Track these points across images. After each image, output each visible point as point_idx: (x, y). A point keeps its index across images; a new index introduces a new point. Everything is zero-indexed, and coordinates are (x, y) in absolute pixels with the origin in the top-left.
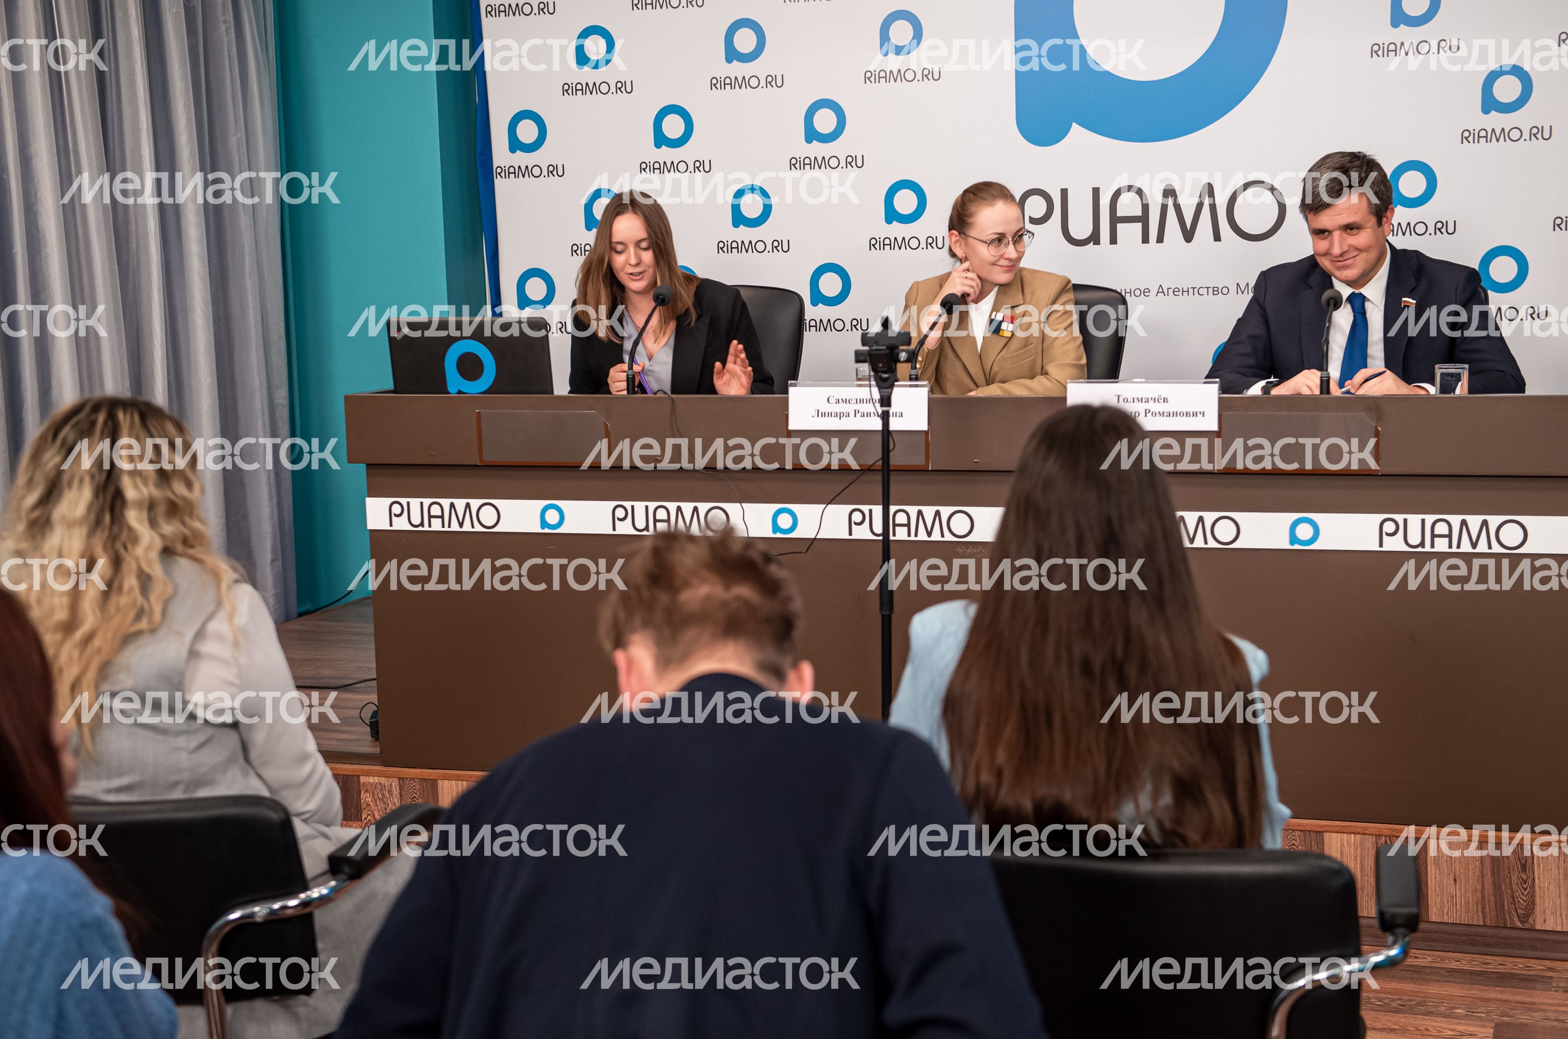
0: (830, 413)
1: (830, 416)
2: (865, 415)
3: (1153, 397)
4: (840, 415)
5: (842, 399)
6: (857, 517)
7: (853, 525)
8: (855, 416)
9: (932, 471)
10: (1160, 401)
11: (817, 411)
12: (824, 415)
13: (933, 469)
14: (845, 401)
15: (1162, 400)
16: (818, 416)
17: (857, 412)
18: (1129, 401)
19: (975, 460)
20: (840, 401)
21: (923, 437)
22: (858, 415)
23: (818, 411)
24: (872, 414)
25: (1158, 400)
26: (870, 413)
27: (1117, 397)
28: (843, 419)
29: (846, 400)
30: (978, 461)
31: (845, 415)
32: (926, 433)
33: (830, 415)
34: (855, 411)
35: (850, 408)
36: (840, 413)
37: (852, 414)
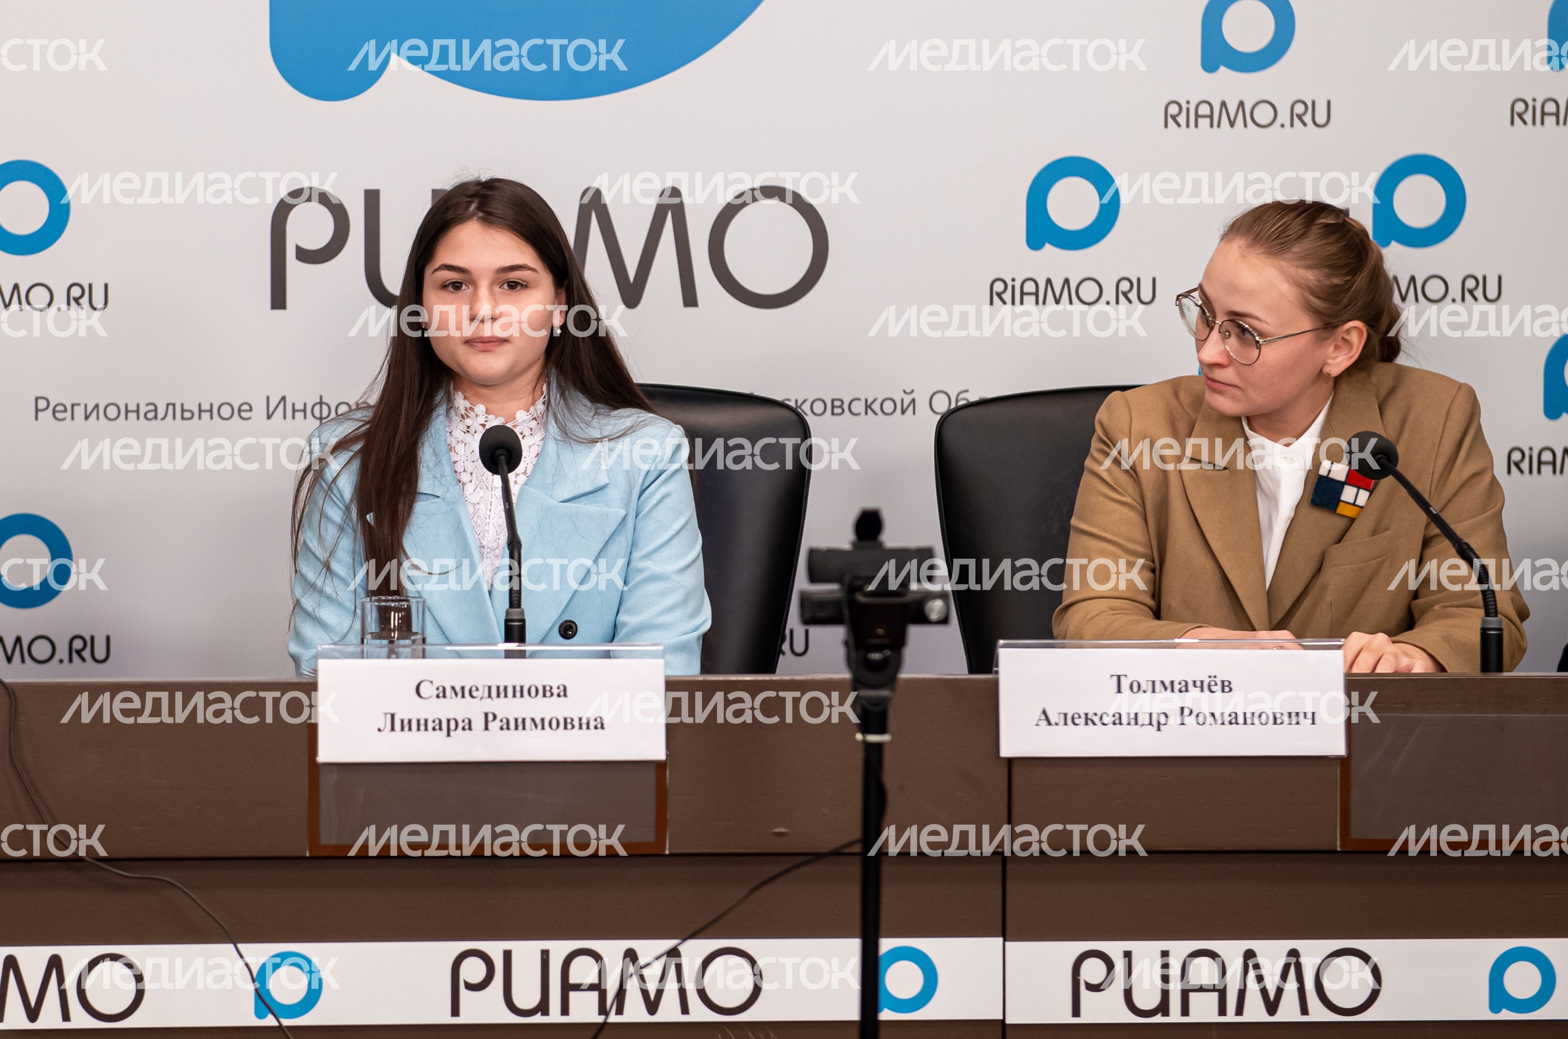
0: (422, 722)
1: (422, 728)
2: (512, 725)
3: (1198, 679)
4: (448, 726)
5: (453, 688)
6: (473, 970)
7: (463, 991)
8: (486, 728)
9: (671, 855)
10: (1213, 688)
11: (389, 717)
12: (407, 725)
13: (675, 851)
14: (462, 692)
15: (1219, 687)
16: (393, 729)
17: (490, 717)
18: (1143, 687)
19: (777, 830)
20: (449, 692)
21: (651, 776)
22: (494, 726)
23: (393, 716)
24: (528, 723)
25: (1209, 686)
26: (524, 720)
27: (1115, 678)
28: (457, 734)
29: (463, 688)
30: (783, 830)
31: (461, 725)
32: (659, 766)
33: (423, 725)
34: (486, 715)
35: (474, 709)
36: (449, 721)
37: (478, 723)
